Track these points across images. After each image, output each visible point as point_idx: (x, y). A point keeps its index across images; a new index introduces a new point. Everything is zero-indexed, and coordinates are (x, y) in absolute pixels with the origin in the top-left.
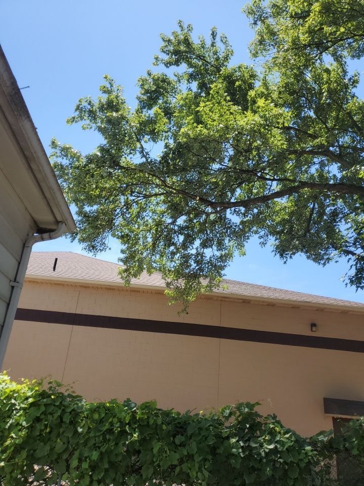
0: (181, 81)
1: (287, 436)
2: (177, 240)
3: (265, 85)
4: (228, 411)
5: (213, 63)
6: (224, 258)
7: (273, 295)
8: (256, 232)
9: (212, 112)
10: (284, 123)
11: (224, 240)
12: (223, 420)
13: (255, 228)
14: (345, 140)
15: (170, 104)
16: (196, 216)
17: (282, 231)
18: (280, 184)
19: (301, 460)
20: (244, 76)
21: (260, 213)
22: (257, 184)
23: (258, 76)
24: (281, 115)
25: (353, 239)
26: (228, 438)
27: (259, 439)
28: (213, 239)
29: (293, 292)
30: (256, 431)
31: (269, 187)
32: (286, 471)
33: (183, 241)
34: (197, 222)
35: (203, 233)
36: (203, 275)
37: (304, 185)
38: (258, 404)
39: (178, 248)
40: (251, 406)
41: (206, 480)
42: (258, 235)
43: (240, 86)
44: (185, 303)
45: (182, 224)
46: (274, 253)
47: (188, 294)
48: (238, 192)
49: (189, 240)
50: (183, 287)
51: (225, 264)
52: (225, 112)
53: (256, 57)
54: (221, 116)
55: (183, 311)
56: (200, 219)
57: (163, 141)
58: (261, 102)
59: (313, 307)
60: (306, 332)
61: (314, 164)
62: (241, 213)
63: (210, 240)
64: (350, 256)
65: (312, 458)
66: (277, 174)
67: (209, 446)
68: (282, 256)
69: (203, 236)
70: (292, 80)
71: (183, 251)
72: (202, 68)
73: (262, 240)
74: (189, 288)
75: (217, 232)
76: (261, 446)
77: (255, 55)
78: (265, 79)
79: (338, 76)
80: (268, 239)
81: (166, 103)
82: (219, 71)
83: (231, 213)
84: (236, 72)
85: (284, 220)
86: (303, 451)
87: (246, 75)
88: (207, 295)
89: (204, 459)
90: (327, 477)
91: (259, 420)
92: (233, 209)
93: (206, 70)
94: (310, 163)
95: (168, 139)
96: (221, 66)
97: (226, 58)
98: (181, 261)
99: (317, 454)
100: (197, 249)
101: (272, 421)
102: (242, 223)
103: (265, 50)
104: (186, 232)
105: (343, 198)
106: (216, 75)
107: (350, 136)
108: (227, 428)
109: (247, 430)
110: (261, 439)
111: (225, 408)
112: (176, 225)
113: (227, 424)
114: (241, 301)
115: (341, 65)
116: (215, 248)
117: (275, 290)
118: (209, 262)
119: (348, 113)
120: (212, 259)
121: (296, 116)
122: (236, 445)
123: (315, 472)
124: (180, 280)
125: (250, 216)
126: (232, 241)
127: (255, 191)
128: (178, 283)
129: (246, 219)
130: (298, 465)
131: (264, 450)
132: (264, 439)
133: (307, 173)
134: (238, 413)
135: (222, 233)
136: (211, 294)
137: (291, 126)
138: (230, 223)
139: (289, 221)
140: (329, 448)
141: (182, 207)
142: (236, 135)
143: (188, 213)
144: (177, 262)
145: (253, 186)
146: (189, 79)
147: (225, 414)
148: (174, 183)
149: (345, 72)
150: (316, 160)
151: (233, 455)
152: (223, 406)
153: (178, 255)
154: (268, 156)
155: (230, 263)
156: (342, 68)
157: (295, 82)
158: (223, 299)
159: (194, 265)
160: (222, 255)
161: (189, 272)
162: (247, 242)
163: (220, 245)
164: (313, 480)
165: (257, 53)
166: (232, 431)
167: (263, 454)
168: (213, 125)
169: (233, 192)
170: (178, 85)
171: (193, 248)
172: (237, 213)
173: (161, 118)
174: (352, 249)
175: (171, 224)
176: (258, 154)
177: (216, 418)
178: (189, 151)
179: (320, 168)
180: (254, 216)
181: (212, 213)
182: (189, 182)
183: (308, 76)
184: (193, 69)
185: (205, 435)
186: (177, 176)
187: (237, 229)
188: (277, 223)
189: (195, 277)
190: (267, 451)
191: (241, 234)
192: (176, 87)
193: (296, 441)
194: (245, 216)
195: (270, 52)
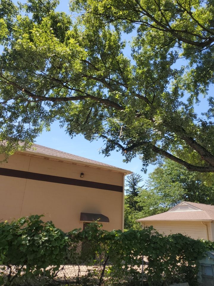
0: (22, 9)
1: (56, 232)
2: (6, 115)
3: (76, 31)
4: (23, 220)
5: (45, 4)
6: (36, 131)
7: (63, 156)
8: (59, 119)
9: (41, 37)
10: (82, 57)
11: (38, 120)
12: (20, 225)
13: (58, 116)
14: (113, 76)
15: (11, 22)
16: (22, 101)
17: (72, 120)
18: (76, 93)
19: (62, 244)
20: (64, 20)
21: (62, 108)
22: (63, 89)
23: (72, 23)
24: (82, 52)
25: (107, 130)
26: (21, 235)
27: (40, 235)
28: (31, 118)
29: (75, 155)
30: (39, 231)
31: (69, 93)
32: (52, 251)
33: (10, 116)
34: (21, 105)
35: (25, 113)
36: (21, 140)
37: (88, 96)
38: (42, 215)
39: (6, 120)
40: (38, 217)
41: (3, 260)
42: (59, 121)
43: (60, 26)
44: (6, 156)
45: (11, 104)
46: (66, 132)
47: (9, 150)
48: (51, 92)
49: (15, 116)
50: (6, 146)
51: (37, 135)
52: (49, 40)
53: (73, 11)
54: (46, 41)
55: (4, 161)
56: (24, 104)
57: (4, 45)
58: (72, 41)
59: (83, 164)
60: (78, 177)
61: (96, 86)
62: (51, 105)
63: (28, 118)
64: (105, 139)
65: (68, 243)
66: (75, 86)
67: (8, 241)
68: (70, 134)
69: (24, 115)
70: (92, 33)
71: (9, 123)
72: (38, 5)
73: (61, 123)
74: (10, 147)
75: (34, 114)
76: (41, 238)
77: (73, 10)
78: (75, 27)
79: (115, 39)
80: (65, 124)
81: (9, 20)
82: (49, 11)
83: (44, 104)
84: (59, 16)
85: (75, 114)
86: (63, 240)
87: (65, 20)
88: (22, 152)
89: (3, 249)
90: (74, 252)
91: (42, 224)
92: (46, 101)
93: (40, 8)
94: (94, 85)
95: (7, 45)
96: (50, 9)
97: (54, 5)
98: (7, 129)
99: (70, 241)
100: (19, 123)
101: (50, 225)
102: (51, 111)
103: (79, 9)
104: (13, 111)
105: (108, 108)
106: (46, 13)
107: (117, 75)
108: (21, 230)
109: (33, 230)
110: (41, 235)
111: (22, 219)
112: (6, 104)
113: (22, 228)
114: (44, 158)
115: (118, 34)
116: (31, 124)
117: (65, 153)
118: (26, 132)
119: (117, 62)
120: (28, 130)
121: (91, 55)
122: (25, 239)
123: (68, 250)
124: (4, 141)
125: (56, 108)
126: (43, 121)
127: (61, 94)
128: (3, 143)
129: (54, 109)
130: (59, 247)
131: (42, 241)
132: (43, 235)
133: (92, 90)
134: (30, 221)
135: (37, 115)
136: (25, 152)
137: (87, 60)
138: (43, 110)
139: (78, 115)
140: (77, 237)
141: (12, 94)
142: (54, 56)
143: (16, 99)
144: (4, 129)
145: (60, 90)
146: (28, 9)
147: (21, 222)
148: (8, 76)
149: (119, 38)
150: (97, 84)
151: (23, 245)
152: (21, 217)
153: (5, 124)
154: (72, 75)
155: (40, 134)
156: (119, 36)
157: (93, 35)
158: (32, 156)
159: (15, 133)
160: (35, 129)
161: (11, 137)
162: (52, 123)
163: (35, 122)
164: (67, 254)
165: (74, 9)
166: (24, 231)
167: (41, 243)
168: (40, 45)
169: (48, 91)
170: (19, 11)
171: (16, 122)
172: (49, 105)
173: (4, 28)
174: (106, 135)
175: (3, 103)
176: (66, 72)
177: (15, 224)
178: (22, 57)
179: (99, 89)
180: (58, 108)
181: (32, 101)
182: (19, 78)
183: (101, 34)
184: (31, 4)
185: (6, 235)
186: (10, 72)
187: (47, 115)
188: (71, 115)
189: (15, 141)
190: (43, 241)
191: (49, 118)
192: (17, 11)
193: (61, 235)
194: (53, 107)
195: (81, 11)
